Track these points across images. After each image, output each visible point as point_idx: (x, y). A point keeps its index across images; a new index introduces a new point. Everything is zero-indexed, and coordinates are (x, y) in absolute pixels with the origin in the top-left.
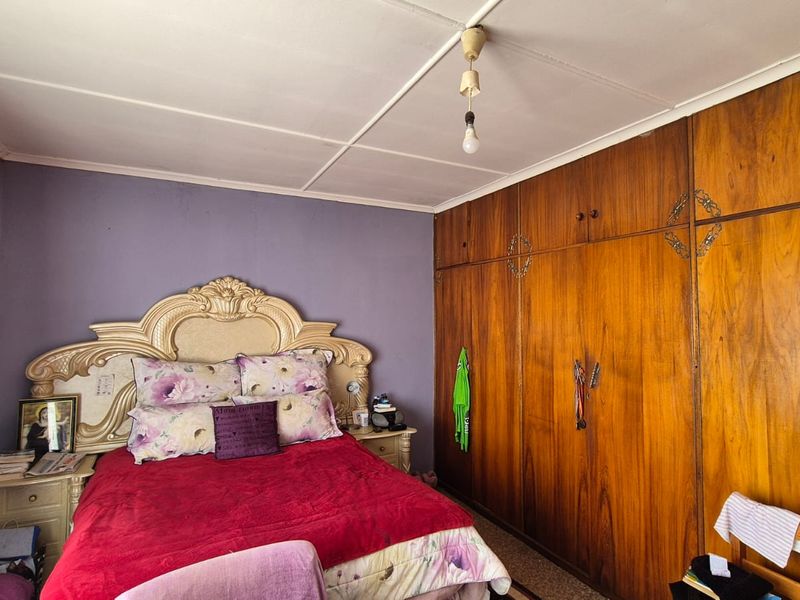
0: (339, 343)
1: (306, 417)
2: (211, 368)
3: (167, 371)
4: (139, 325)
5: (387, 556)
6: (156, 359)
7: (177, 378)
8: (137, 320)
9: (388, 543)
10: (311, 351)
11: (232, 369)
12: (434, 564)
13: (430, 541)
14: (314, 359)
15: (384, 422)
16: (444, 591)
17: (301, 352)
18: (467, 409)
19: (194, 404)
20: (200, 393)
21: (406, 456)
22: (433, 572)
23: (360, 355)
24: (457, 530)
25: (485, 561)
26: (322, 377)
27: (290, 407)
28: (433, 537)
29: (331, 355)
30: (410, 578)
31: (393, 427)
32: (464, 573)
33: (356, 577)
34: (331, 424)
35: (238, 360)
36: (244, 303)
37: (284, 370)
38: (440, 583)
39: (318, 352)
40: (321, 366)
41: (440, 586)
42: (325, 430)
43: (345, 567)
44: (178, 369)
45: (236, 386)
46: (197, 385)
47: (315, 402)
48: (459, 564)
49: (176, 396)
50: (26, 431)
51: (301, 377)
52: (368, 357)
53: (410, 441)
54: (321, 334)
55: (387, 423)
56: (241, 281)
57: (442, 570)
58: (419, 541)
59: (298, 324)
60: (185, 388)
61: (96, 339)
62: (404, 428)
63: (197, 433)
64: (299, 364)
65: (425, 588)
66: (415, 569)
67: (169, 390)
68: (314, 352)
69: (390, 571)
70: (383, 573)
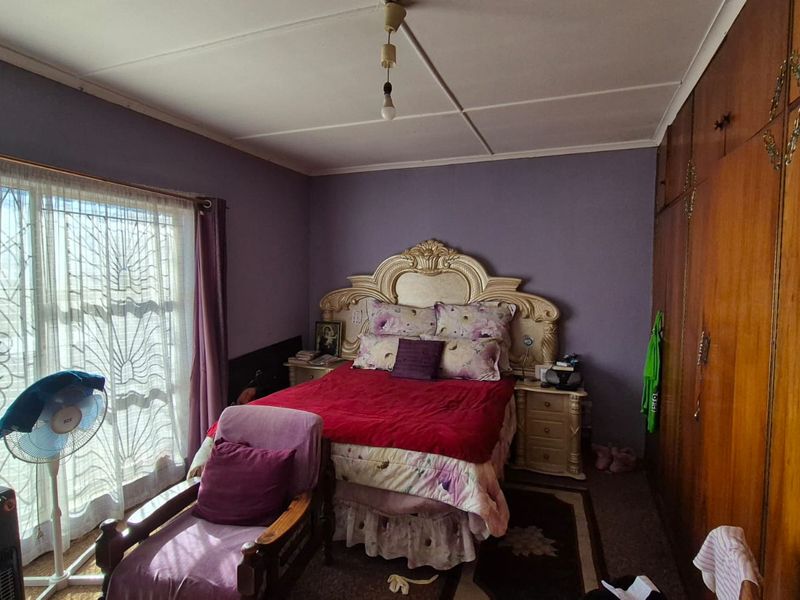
0: (524, 297)
1: (467, 359)
2: (414, 312)
3: (384, 310)
4: (373, 277)
5: (386, 455)
6: (381, 302)
7: (389, 316)
8: (372, 275)
9: (390, 445)
10: (496, 304)
11: (431, 313)
12: (426, 476)
13: (427, 459)
14: (496, 311)
15: (555, 380)
16: (431, 502)
17: (487, 304)
18: (656, 383)
19: (393, 335)
20: (402, 329)
21: (575, 418)
22: (423, 482)
23: (545, 310)
24: (455, 461)
25: (468, 494)
26: (499, 327)
27: (455, 348)
28: (430, 456)
29: (514, 308)
30: (401, 478)
31: (562, 386)
32: (448, 496)
33: (360, 457)
34: (493, 369)
35: (436, 306)
36: (440, 260)
37: (466, 317)
38: (426, 493)
39: (503, 305)
40: (501, 318)
41: (426, 495)
42: (485, 373)
43: (354, 447)
44: (391, 310)
45: (431, 327)
46: (401, 323)
47: (479, 347)
48: (447, 487)
49: (387, 328)
50: (318, 340)
51: (479, 325)
52: (555, 314)
53: (579, 403)
54: (506, 288)
55: (558, 381)
56: (440, 242)
57: (432, 483)
58: (417, 455)
59: (485, 279)
60: (393, 324)
61: (351, 286)
62: (574, 389)
63: (387, 355)
64: (479, 314)
65: (414, 491)
66: (407, 473)
67: (383, 324)
68: (499, 305)
69: (386, 465)
70: (380, 464)
